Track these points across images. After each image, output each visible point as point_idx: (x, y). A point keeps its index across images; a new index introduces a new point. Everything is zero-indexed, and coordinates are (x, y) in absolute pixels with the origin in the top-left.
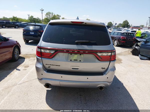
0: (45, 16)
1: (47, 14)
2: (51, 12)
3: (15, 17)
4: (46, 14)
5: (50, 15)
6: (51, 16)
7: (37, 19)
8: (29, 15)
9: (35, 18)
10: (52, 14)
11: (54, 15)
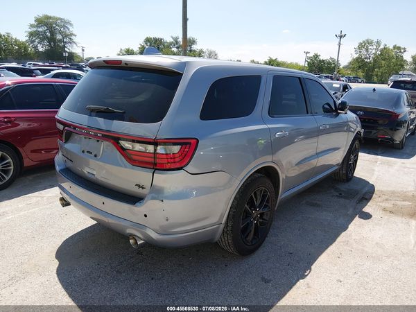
0: (354, 53)
1: (361, 46)
2: (375, 40)
3: (274, 59)
4: (356, 47)
5: (370, 47)
6: (374, 51)
7: (329, 63)
8: (307, 53)
9: (323, 61)
10: (378, 43)
11: (382, 47)
